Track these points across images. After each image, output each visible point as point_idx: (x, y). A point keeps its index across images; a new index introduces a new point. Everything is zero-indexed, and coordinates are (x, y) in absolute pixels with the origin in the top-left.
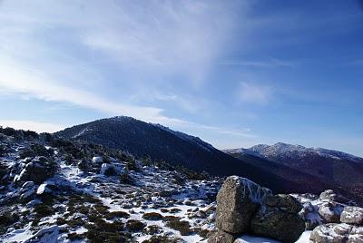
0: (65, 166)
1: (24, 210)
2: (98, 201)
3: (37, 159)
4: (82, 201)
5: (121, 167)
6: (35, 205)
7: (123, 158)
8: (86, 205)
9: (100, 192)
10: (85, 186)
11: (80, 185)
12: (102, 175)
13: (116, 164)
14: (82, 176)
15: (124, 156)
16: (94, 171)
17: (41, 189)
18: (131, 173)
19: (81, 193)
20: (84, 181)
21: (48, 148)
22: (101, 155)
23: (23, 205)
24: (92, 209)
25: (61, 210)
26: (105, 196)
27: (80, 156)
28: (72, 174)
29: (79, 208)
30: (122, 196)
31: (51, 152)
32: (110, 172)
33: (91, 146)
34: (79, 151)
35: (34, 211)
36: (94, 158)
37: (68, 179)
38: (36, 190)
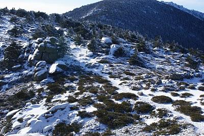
0: (74, 46)
1: (38, 87)
2: (106, 81)
3: (48, 39)
4: (92, 81)
5: (131, 48)
6: (48, 83)
7: (133, 39)
8: (96, 84)
9: (109, 73)
10: (94, 66)
11: (89, 66)
12: (110, 56)
13: (125, 45)
14: (91, 56)
15: (134, 37)
16: (103, 52)
17: (53, 68)
18: (141, 55)
19: (90, 73)
20: (93, 61)
21: (57, 28)
22: (110, 35)
23: (38, 83)
24: (101, 89)
25: (71, 89)
26: (114, 77)
27: (89, 37)
28: (81, 54)
29: (88, 88)
30: (131, 77)
31: (61, 32)
32: (119, 53)
33: (101, 27)
34: (87, 31)
35: (47, 89)
36: (103, 39)
37: (78, 59)
38: (48, 69)
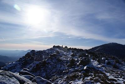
0: (92, 61)
1: (80, 74)
2: (104, 73)
3: (84, 58)
4: (99, 73)
5: (113, 62)
6: (83, 73)
7: (114, 58)
8: (100, 75)
9: (105, 71)
10: (100, 68)
11: (98, 68)
12: (106, 65)
14: (99, 64)
15: (114, 57)
16: (103, 63)
17: (85, 68)
18: (117, 64)
19: (98, 70)
20: (99, 66)
21: (87, 54)
22: (105, 57)
24: (102, 76)
25: (91, 76)
26: (107, 72)
27: (98, 57)
28: (95, 63)
29: (97, 76)
30: (114, 73)
31: (88, 56)
32: (109, 63)
33: (101, 54)
34: (97, 55)
35: (83, 75)
36: (103, 58)
37: (94, 65)
38: (84, 68)
